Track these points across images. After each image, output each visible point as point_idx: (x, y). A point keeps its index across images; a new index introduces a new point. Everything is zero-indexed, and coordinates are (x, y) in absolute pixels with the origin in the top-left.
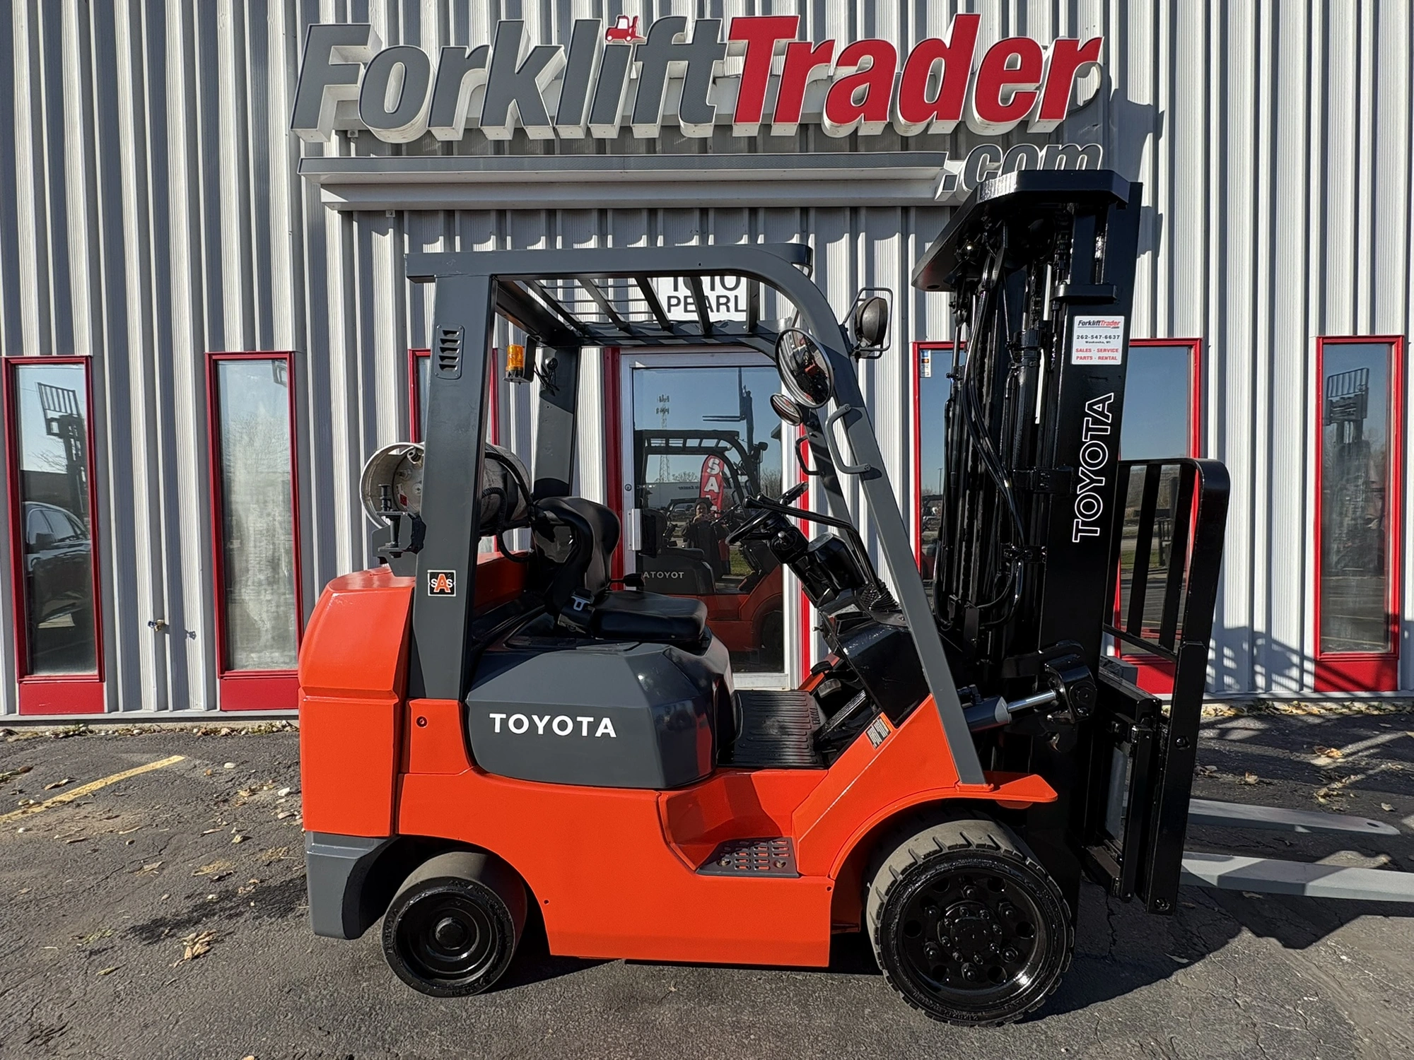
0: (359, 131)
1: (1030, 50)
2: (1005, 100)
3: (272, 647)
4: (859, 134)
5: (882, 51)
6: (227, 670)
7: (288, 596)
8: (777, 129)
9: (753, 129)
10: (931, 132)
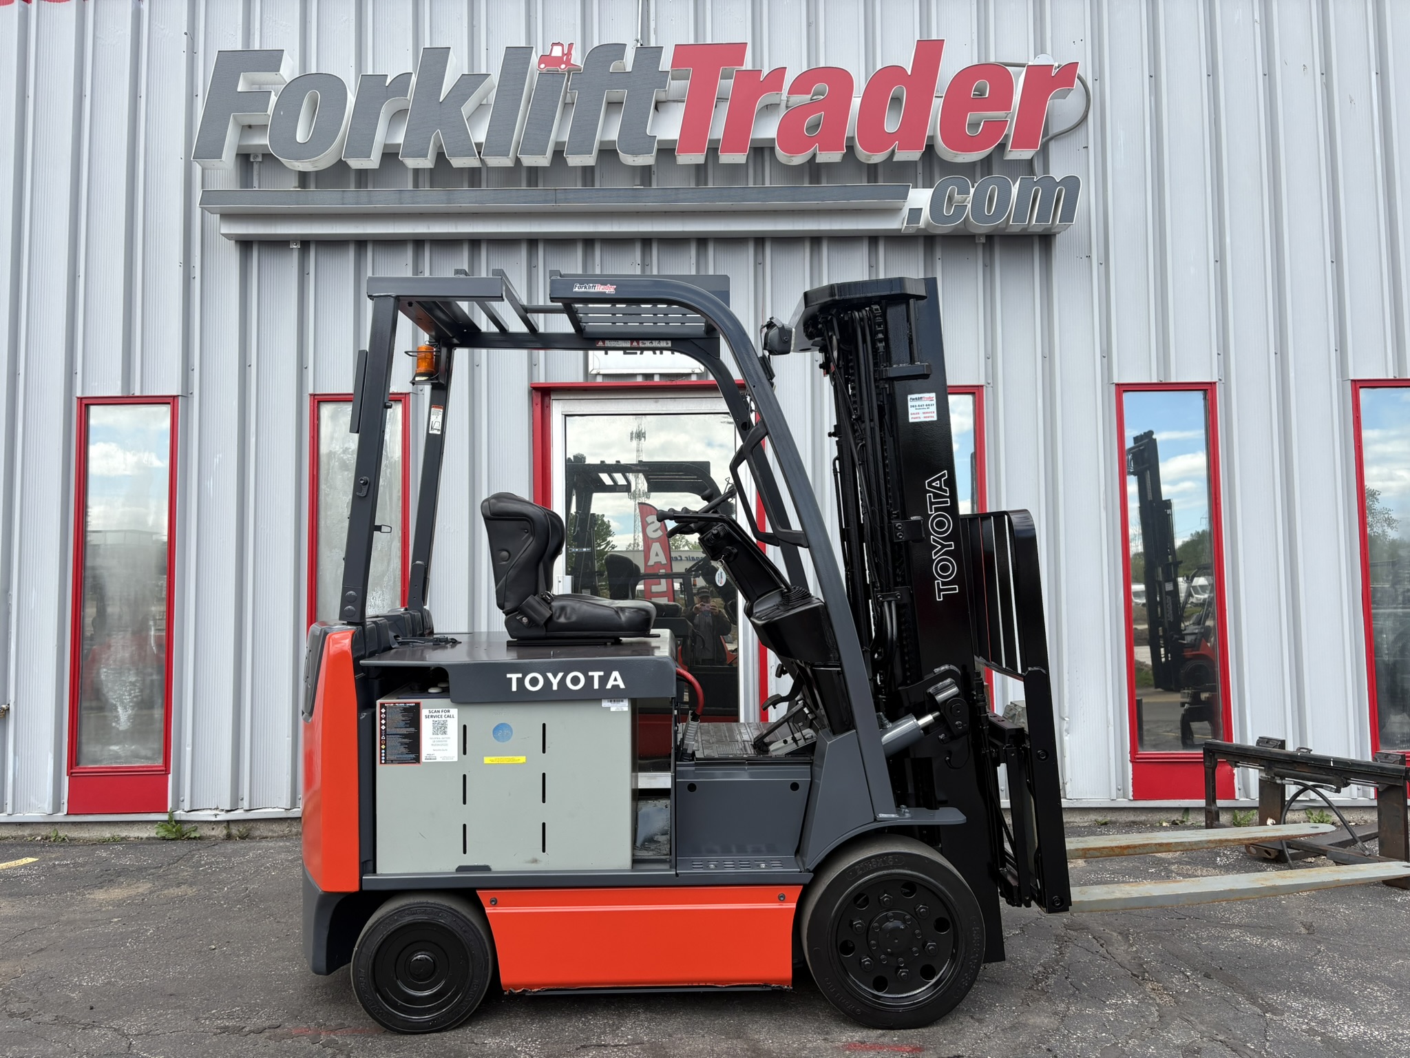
0: (262, 156)
2: (972, 129)
3: (131, 738)
4: (817, 162)
5: (839, 79)
6: (77, 764)
7: (155, 677)
8: (725, 158)
9: (699, 158)
10: (894, 160)
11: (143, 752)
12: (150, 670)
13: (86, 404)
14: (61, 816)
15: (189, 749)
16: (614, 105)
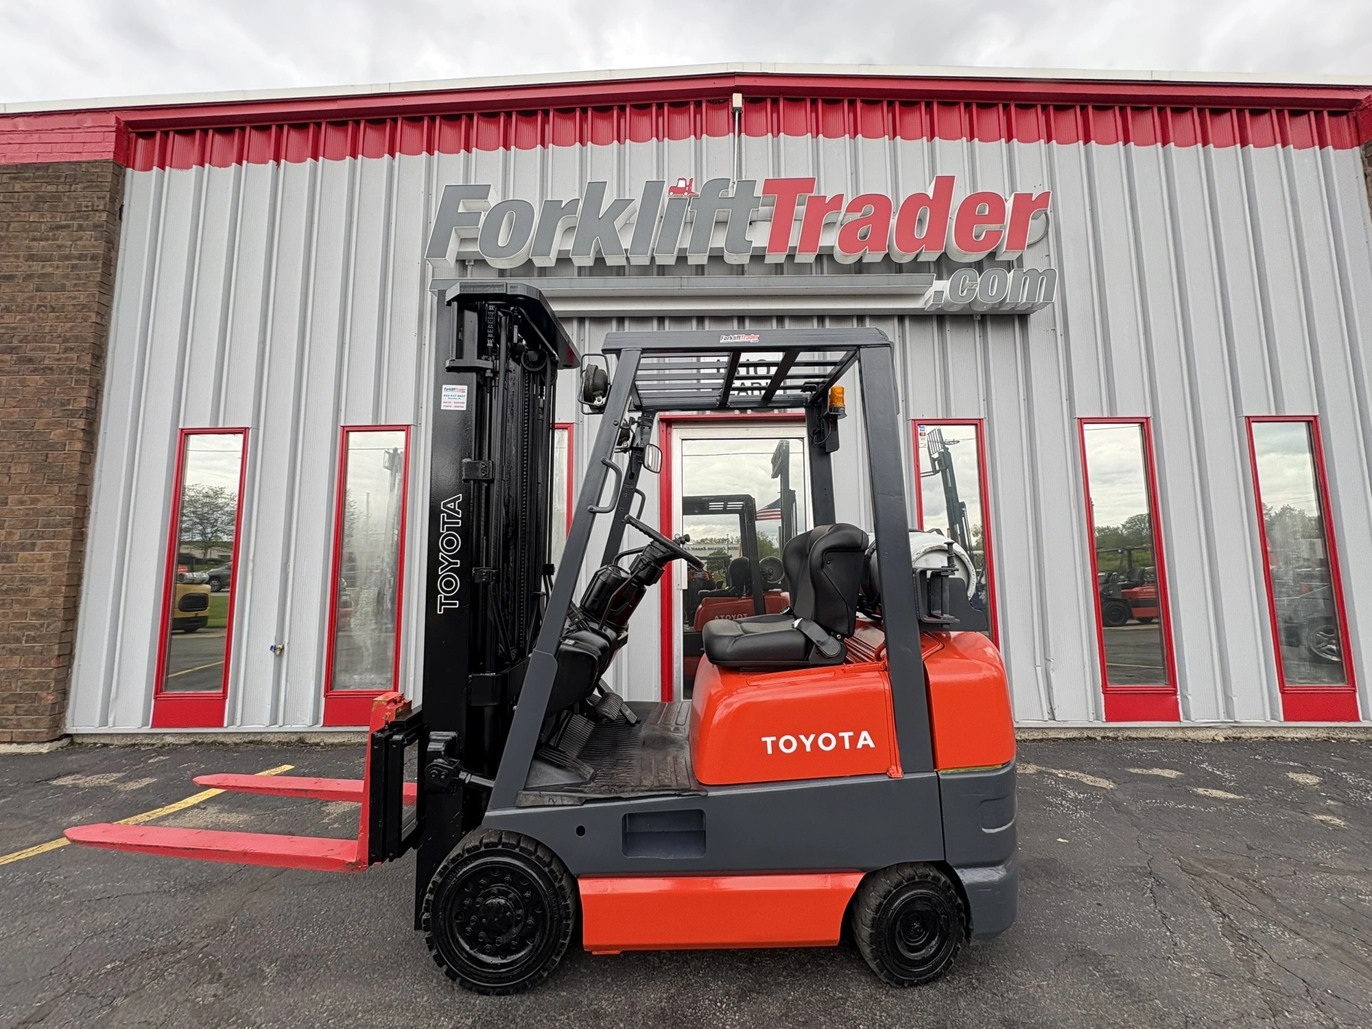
0: (475, 260)
1: (995, 201)
2: (977, 237)
3: (371, 670)
4: (864, 261)
5: (881, 202)
6: (331, 689)
7: (389, 626)
8: (800, 258)
9: (780, 258)
10: (919, 260)
11: (378, 681)
12: (385, 621)
13: (348, 432)
14: (318, 728)
15: (412, 679)
16: (721, 223)
